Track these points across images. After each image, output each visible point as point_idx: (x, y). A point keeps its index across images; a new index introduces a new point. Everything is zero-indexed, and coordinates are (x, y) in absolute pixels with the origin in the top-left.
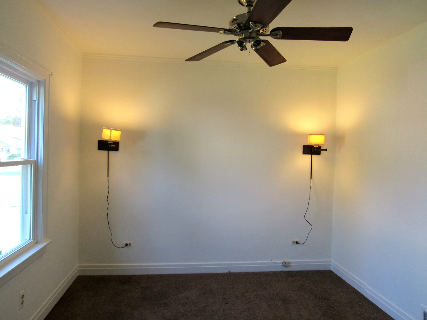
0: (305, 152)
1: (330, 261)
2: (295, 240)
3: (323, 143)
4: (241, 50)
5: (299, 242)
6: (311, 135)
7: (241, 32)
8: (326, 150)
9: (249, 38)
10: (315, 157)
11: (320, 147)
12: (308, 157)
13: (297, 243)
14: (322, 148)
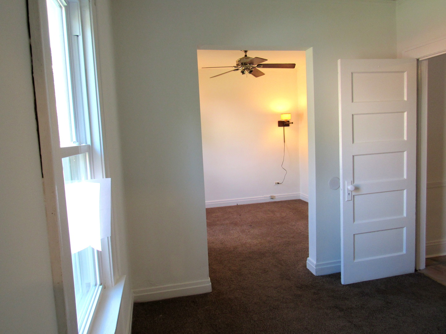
0: (279, 126)
1: (300, 194)
2: (277, 182)
3: (290, 119)
4: (243, 74)
5: (279, 183)
6: (282, 114)
7: (243, 66)
8: (292, 123)
9: (247, 69)
10: (286, 128)
11: (288, 121)
12: (282, 128)
13: (278, 183)
14: (290, 122)
